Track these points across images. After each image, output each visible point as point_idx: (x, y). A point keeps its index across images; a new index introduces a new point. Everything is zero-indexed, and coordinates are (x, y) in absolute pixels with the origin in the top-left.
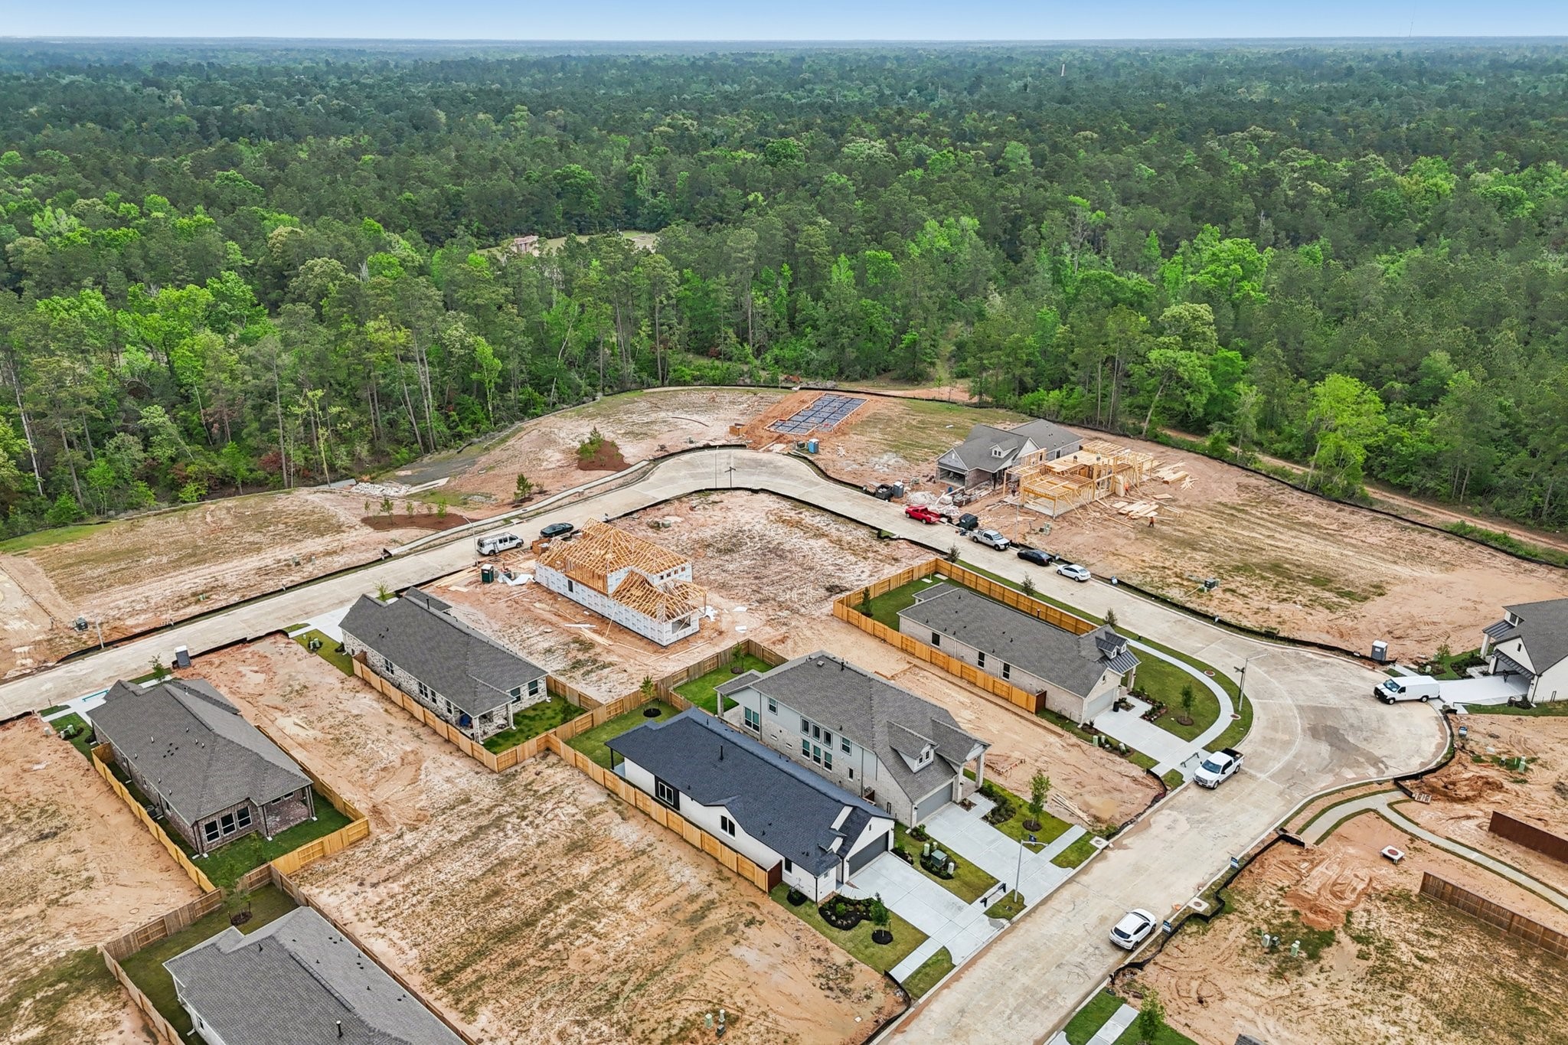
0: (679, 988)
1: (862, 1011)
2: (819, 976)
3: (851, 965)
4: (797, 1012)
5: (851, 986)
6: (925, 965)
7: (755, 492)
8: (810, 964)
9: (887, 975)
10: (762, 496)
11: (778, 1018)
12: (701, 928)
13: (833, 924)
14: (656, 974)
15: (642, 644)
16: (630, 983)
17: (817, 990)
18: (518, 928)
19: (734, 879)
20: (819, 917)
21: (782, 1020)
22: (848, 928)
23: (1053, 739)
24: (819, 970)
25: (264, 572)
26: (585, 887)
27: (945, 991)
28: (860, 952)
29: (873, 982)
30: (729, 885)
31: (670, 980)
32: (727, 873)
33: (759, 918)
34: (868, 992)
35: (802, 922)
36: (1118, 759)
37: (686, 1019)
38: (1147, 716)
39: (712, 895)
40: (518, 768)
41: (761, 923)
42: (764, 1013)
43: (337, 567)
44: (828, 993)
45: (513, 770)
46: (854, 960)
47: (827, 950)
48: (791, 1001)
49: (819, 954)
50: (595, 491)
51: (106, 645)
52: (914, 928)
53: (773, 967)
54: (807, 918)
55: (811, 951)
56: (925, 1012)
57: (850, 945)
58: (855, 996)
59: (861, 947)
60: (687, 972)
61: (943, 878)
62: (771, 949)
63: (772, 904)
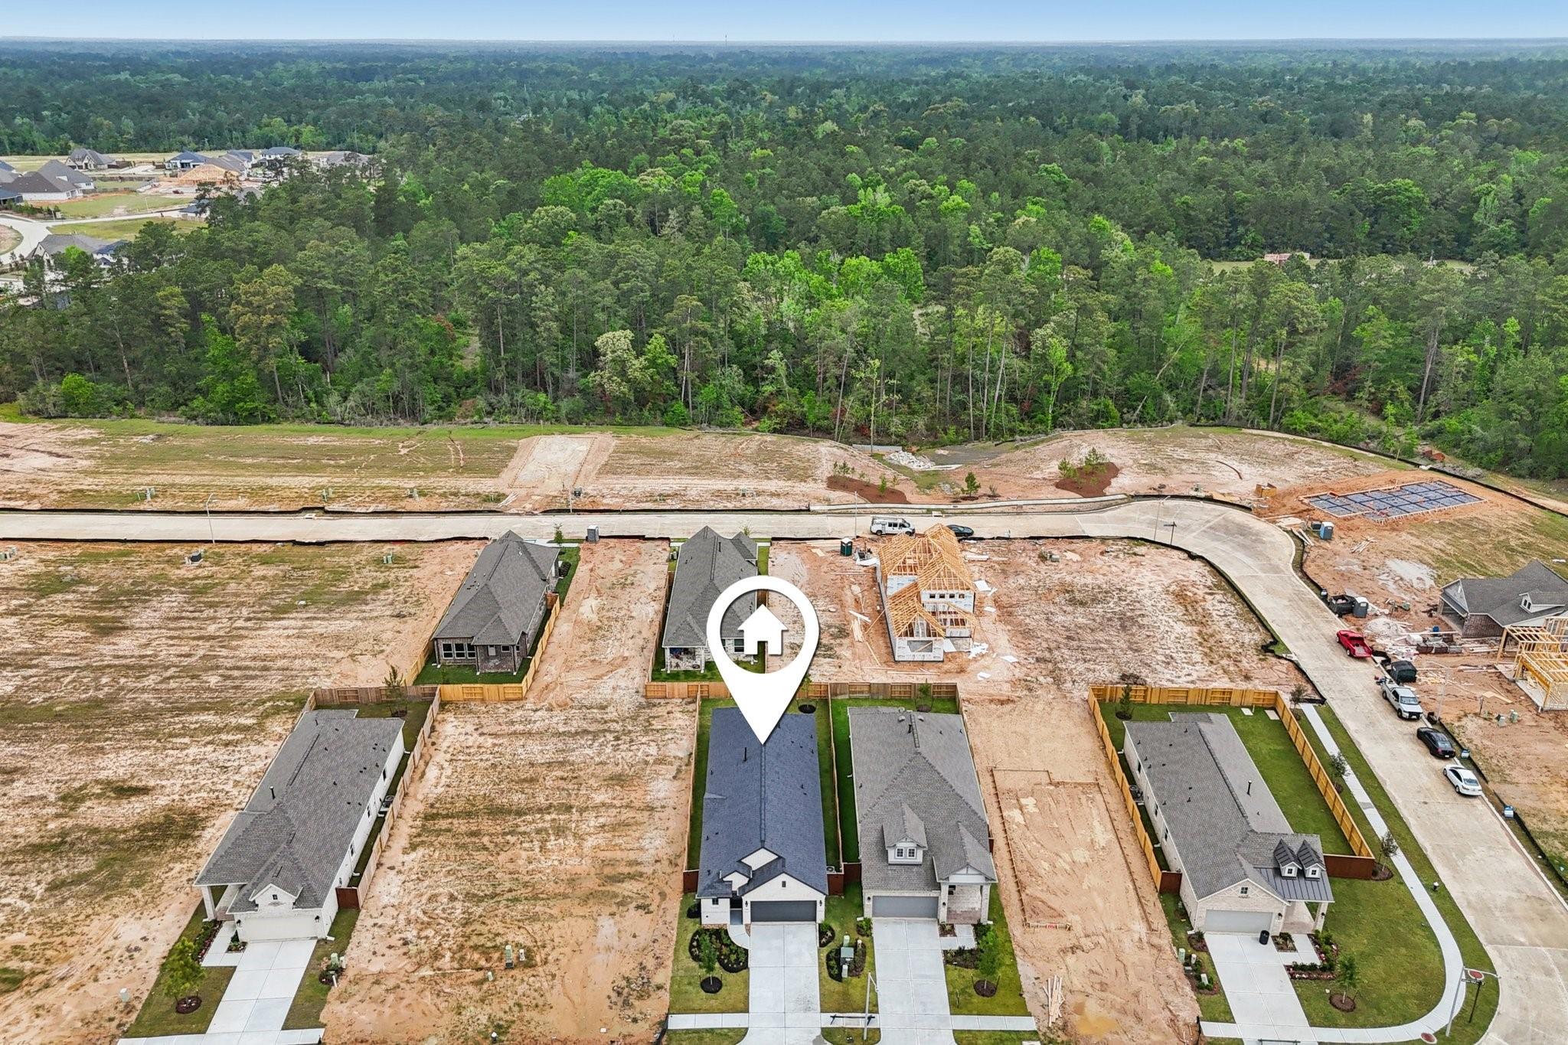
0: (534, 918)
1: (615, 1026)
2: (628, 980)
3: (659, 987)
4: (575, 992)
5: (636, 1003)
6: (711, 1030)
7: (1192, 557)
8: (634, 965)
9: (668, 1015)
10: (1197, 564)
11: (557, 986)
12: (608, 888)
13: (691, 947)
14: (536, 898)
15: (883, 650)
16: (513, 893)
17: (609, 987)
18: (509, 812)
20: (689, 935)
21: (557, 989)
22: (697, 959)
23: (1139, 928)
24: (632, 974)
25: (718, 494)
26: (582, 810)
28: (679, 983)
29: (653, 1012)
30: (668, 871)
31: (537, 909)
33: (653, 907)
34: (639, 1016)
35: (674, 931)
36: (1188, 989)
37: (506, 942)
38: (1296, 971)
39: (648, 870)
40: (663, 701)
41: (649, 912)
42: (554, 976)
43: (765, 506)
44: (614, 995)
45: (657, 701)
46: (666, 986)
47: (660, 964)
48: (583, 981)
49: (650, 963)
50: (1038, 509)
51: (575, 511)
52: (747, 998)
53: (608, 948)
54: (681, 931)
55: (648, 957)
57: (680, 973)
58: (627, 1012)
59: (685, 981)
60: (554, 911)
61: (832, 975)
62: (625, 936)
63: (675, 904)
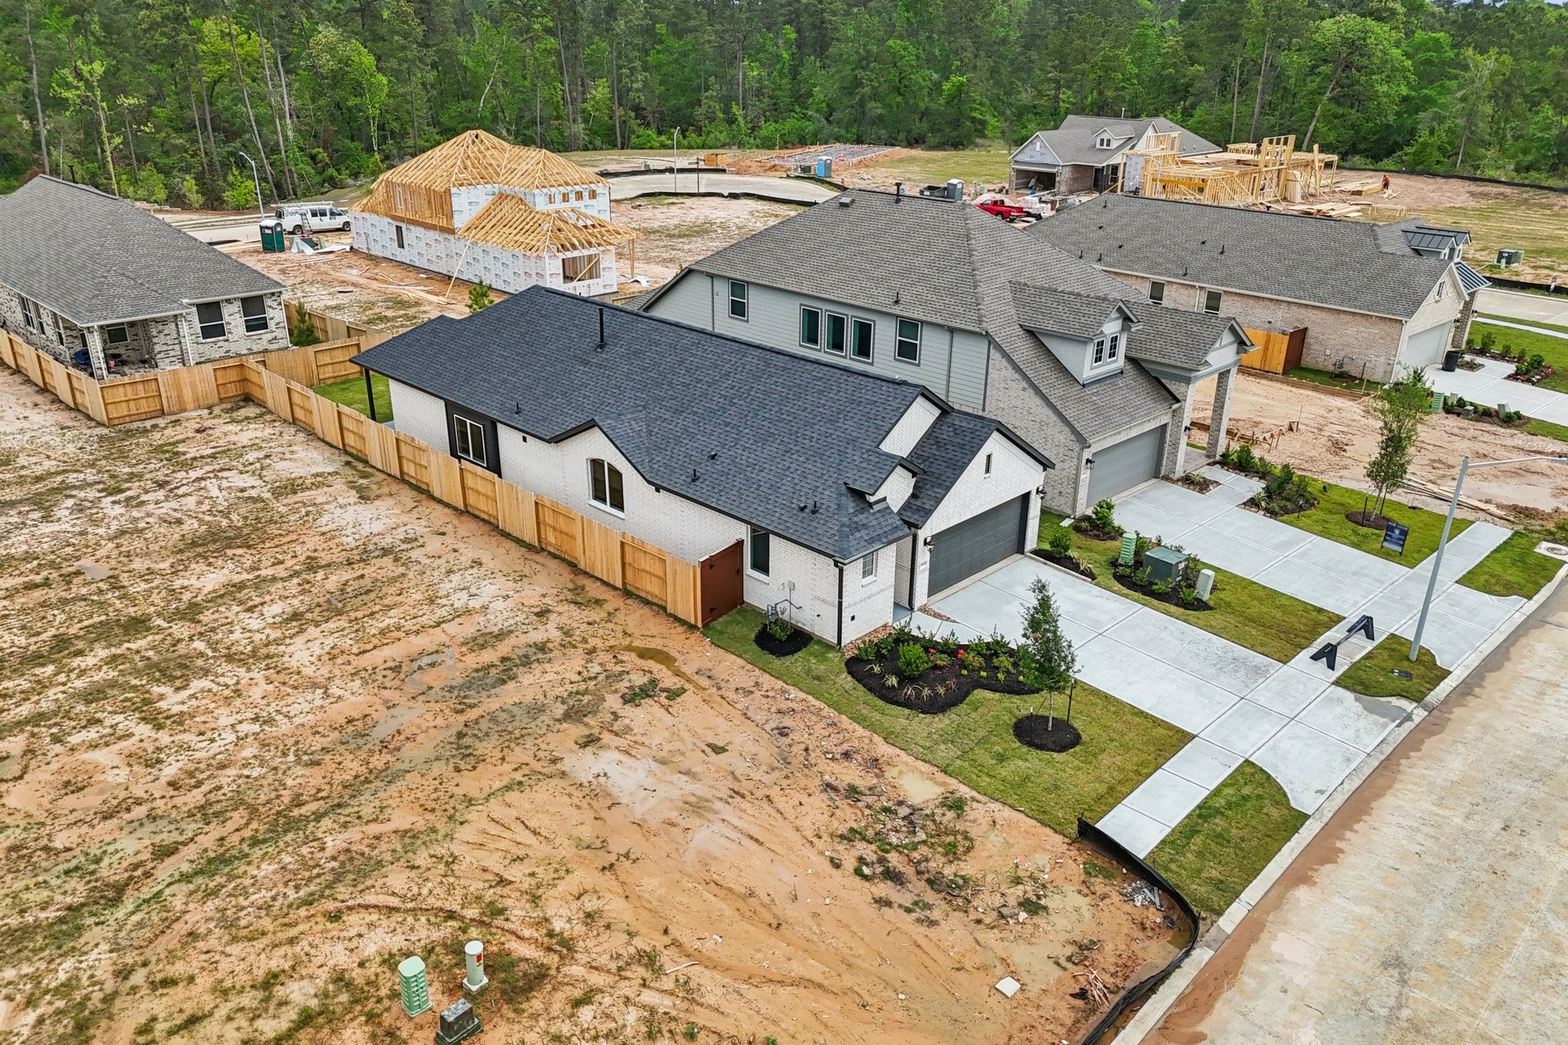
0: (354, 870)
1: (1020, 954)
2: (850, 836)
3: (957, 805)
4: (772, 955)
5: (968, 868)
6: (1204, 812)
8: (820, 800)
9: (1089, 836)
11: (700, 975)
12: (488, 708)
13: (889, 696)
14: (293, 824)
16: (190, 852)
17: (843, 881)
19: (614, 601)
20: (846, 680)
21: (711, 985)
22: (935, 707)
23: (1340, 402)
24: (849, 817)
27: (1302, 893)
28: (981, 769)
29: (1042, 859)
30: (596, 615)
31: (334, 843)
32: (594, 590)
33: (668, 680)
34: (1028, 889)
35: (794, 693)
36: (1499, 429)
37: (340, 979)
41: (674, 694)
42: (649, 960)
44: (885, 889)
46: (964, 791)
47: (875, 764)
48: (752, 917)
49: (850, 774)
52: (1139, 714)
53: (697, 807)
54: (814, 684)
55: (823, 765)
56: (1253, 962)
57: (944, 752)
58: (985, 902)
59: (983, 757)
60: (402, 819)
61: (1187, 605)
62: (695, 761)
63: (713, 652)
